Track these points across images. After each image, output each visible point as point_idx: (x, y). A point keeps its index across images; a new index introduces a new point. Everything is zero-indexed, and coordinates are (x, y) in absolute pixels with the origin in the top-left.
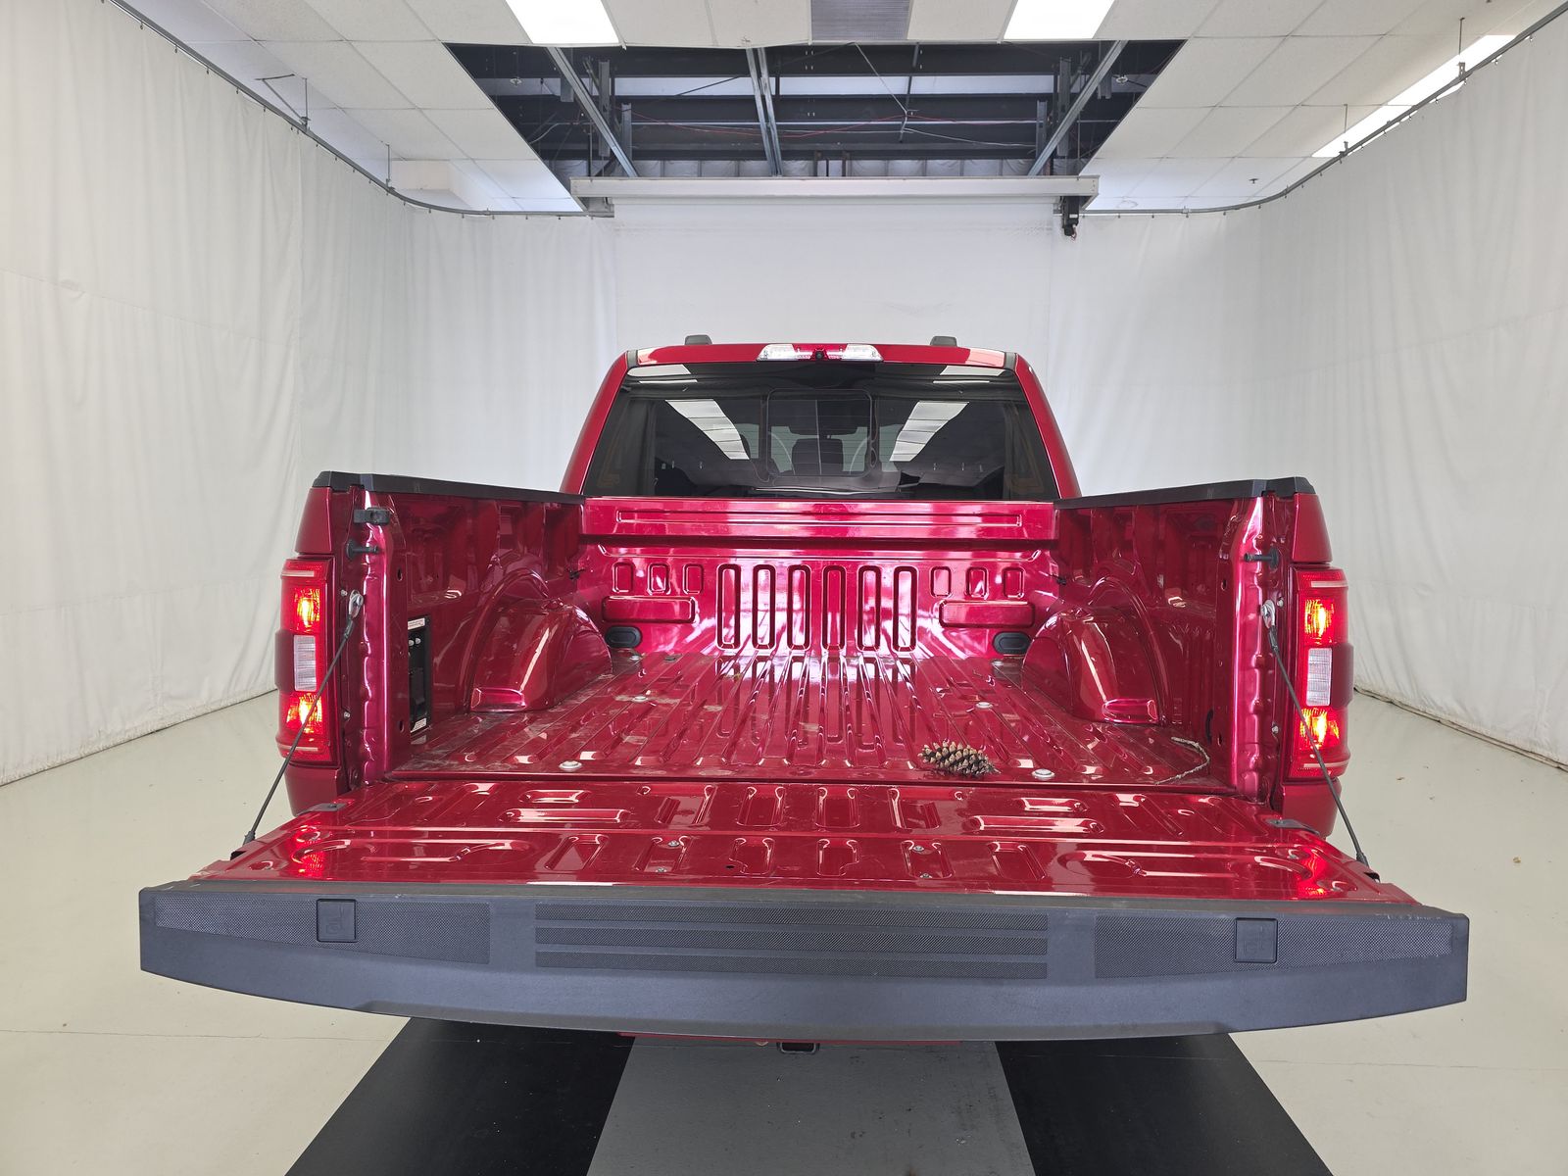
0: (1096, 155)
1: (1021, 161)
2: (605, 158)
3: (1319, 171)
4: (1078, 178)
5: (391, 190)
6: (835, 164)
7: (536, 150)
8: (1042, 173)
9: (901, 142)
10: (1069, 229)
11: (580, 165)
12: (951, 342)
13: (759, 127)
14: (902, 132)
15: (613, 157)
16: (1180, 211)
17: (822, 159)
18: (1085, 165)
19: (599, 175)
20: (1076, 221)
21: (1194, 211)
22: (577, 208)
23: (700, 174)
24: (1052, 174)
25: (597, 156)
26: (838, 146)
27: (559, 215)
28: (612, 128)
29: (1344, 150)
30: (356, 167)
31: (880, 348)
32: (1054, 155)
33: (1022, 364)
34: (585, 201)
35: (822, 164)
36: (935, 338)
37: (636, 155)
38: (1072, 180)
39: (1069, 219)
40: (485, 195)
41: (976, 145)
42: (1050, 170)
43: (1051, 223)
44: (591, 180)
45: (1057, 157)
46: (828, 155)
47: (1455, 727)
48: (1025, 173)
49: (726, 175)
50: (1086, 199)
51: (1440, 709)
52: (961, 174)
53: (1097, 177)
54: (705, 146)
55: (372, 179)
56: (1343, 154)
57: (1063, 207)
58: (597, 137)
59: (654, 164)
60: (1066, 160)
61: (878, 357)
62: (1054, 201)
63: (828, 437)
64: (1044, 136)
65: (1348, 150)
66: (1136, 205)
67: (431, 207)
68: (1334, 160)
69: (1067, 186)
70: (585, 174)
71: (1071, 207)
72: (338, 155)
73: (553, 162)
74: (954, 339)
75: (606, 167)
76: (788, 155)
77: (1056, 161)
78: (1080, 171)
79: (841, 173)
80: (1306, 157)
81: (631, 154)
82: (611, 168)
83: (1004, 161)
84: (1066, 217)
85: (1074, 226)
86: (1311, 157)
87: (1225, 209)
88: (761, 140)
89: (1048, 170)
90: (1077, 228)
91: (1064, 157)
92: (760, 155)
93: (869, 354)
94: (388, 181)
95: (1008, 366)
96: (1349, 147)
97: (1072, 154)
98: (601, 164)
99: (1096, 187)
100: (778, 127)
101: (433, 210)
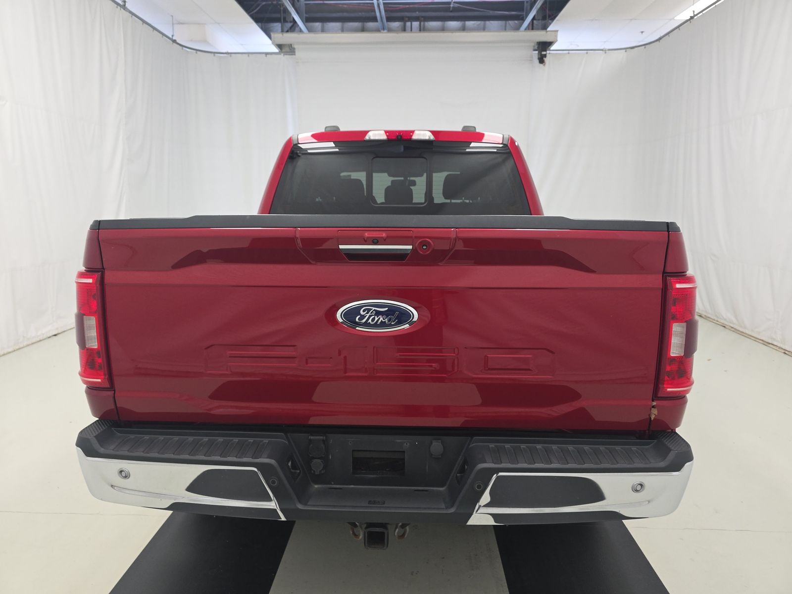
0: (557, 18)
1: (516, 22)
2: (291, 22)
3: (678, 27)
4: (547, 32)
5: (174, 41)
6: (416, 24)
7: (252, 17)
8: (527, 29)
9: (451, 11)
10: (541, 60)
11: (278, 26)
12: (473, 129)
13: (373, 3)
14: (452, 6)
15: (294, 22)
16: (602, 50)
17: (408, 21)
18: (550, 24)
19: (287, 31)
20: (545, 56)
21: (609, 50)
22: (276, 50)
23: (343, 30)
24: (533, 29)
25: (285, 21)
26: (417, 14)
27: (267, 54)
28: (293, 5)
29: (692, 15)
30: (154, 28)
31: (433, 132)
32: (534, 19)
33: (512, 141)
34: (280, 46)
35: (408, 24)
36: (464, 127)
37: (307, 20)
38: (543, 33)
39: (541, 55)
40: (226, 42)
41: (491, 13)
42: (532, 27)
43: (532, 57)
44: (283, 34)
45: (535, 20)
46: (412, 19)
47: (733, 329)
48: (517, 28)
49: (356, 30)
50: (550, 44)
51: (725, 320)
52: (484, 29)
53: (557, 31)
54: (345, 15)
55: (163, 34)
56: (692, 18)
57: (538, 48)
58: (286, 11)
59: (318, 25)
60: (540, 21)
61: (432, 138)
62: (533, 44)
63: (409, 178)
64: (529, 7)
65: (695, 15)
66: (578, 46)
67: (197, 50)
68: (687, 21)
69: (540, 36)
70: (280, 31)
71: (543, 47)
72: (144, 22)
73: (263, 24)
74: (475, 128)
75: (291, 28)
76: (389, 19)
77: (535, 21)
78: (547, 28)
79: (418, 30)
80: (671, 20)
81: (304, 20)
82: (293, 27)
83: (507, 22)
84: (540, 53)
85: (544, 58)
86: (673, 19)
87: (626, 49)
88: (374, 11)
89: (531, 27)
90: (545, 59)
91: (539, 20)
92: (374, 19)
93: (427, 136)
94: (173, 36)
95: (504, 143)
96: (695, 14)
97: (544, 18)
98: (289, 25)
99: (556, 36)
100: (384, 3)
101: (198, 52)
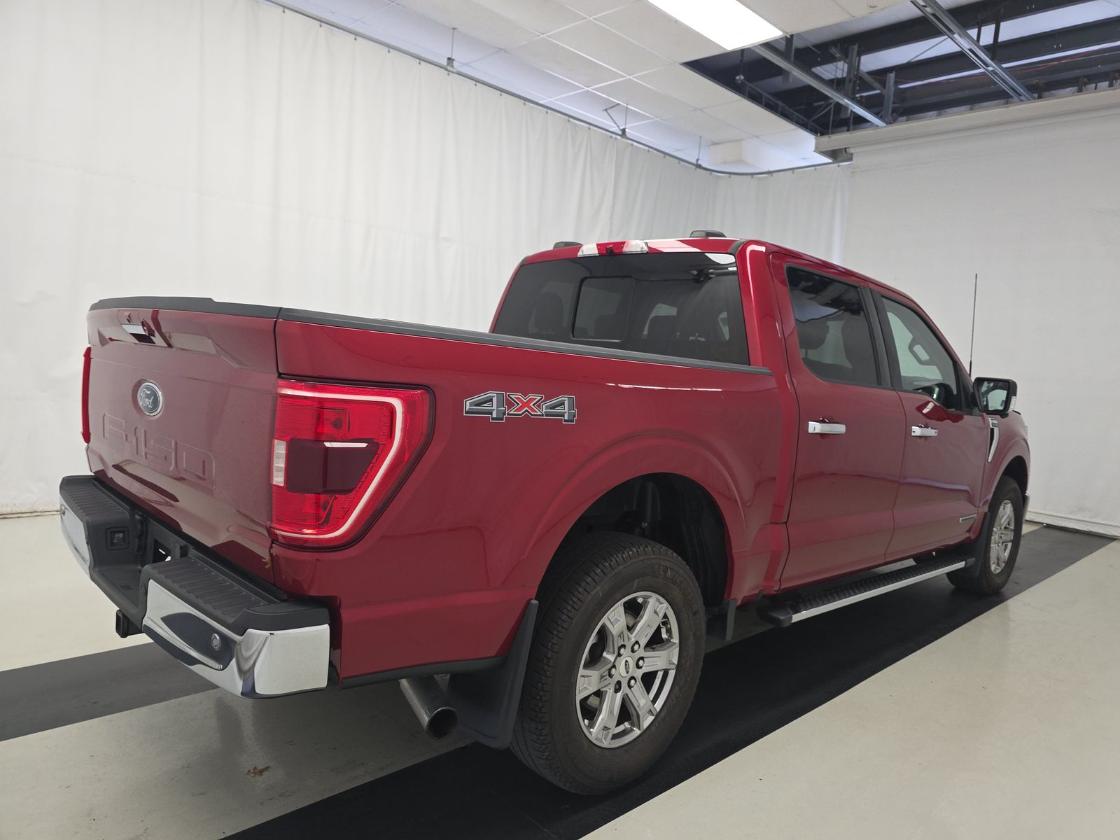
5: (699, 166)
17: (1088, 83)
27: (816, 166)
72: (651, 148)
94: (698, 160)
101: (733, 176)
